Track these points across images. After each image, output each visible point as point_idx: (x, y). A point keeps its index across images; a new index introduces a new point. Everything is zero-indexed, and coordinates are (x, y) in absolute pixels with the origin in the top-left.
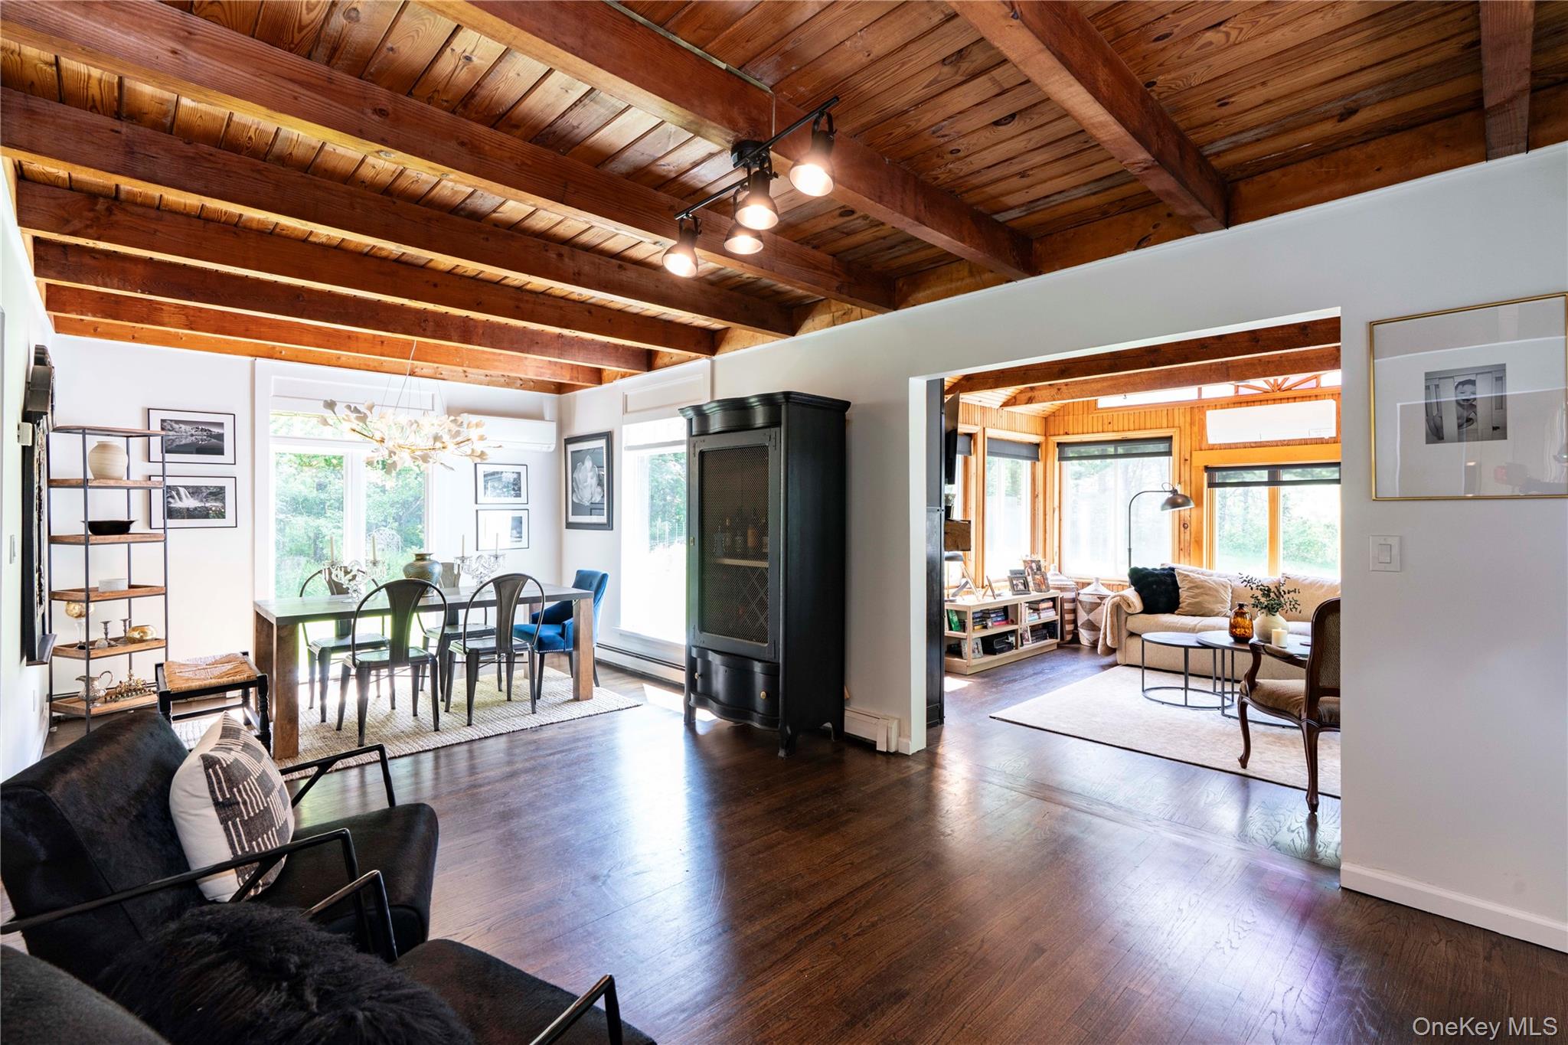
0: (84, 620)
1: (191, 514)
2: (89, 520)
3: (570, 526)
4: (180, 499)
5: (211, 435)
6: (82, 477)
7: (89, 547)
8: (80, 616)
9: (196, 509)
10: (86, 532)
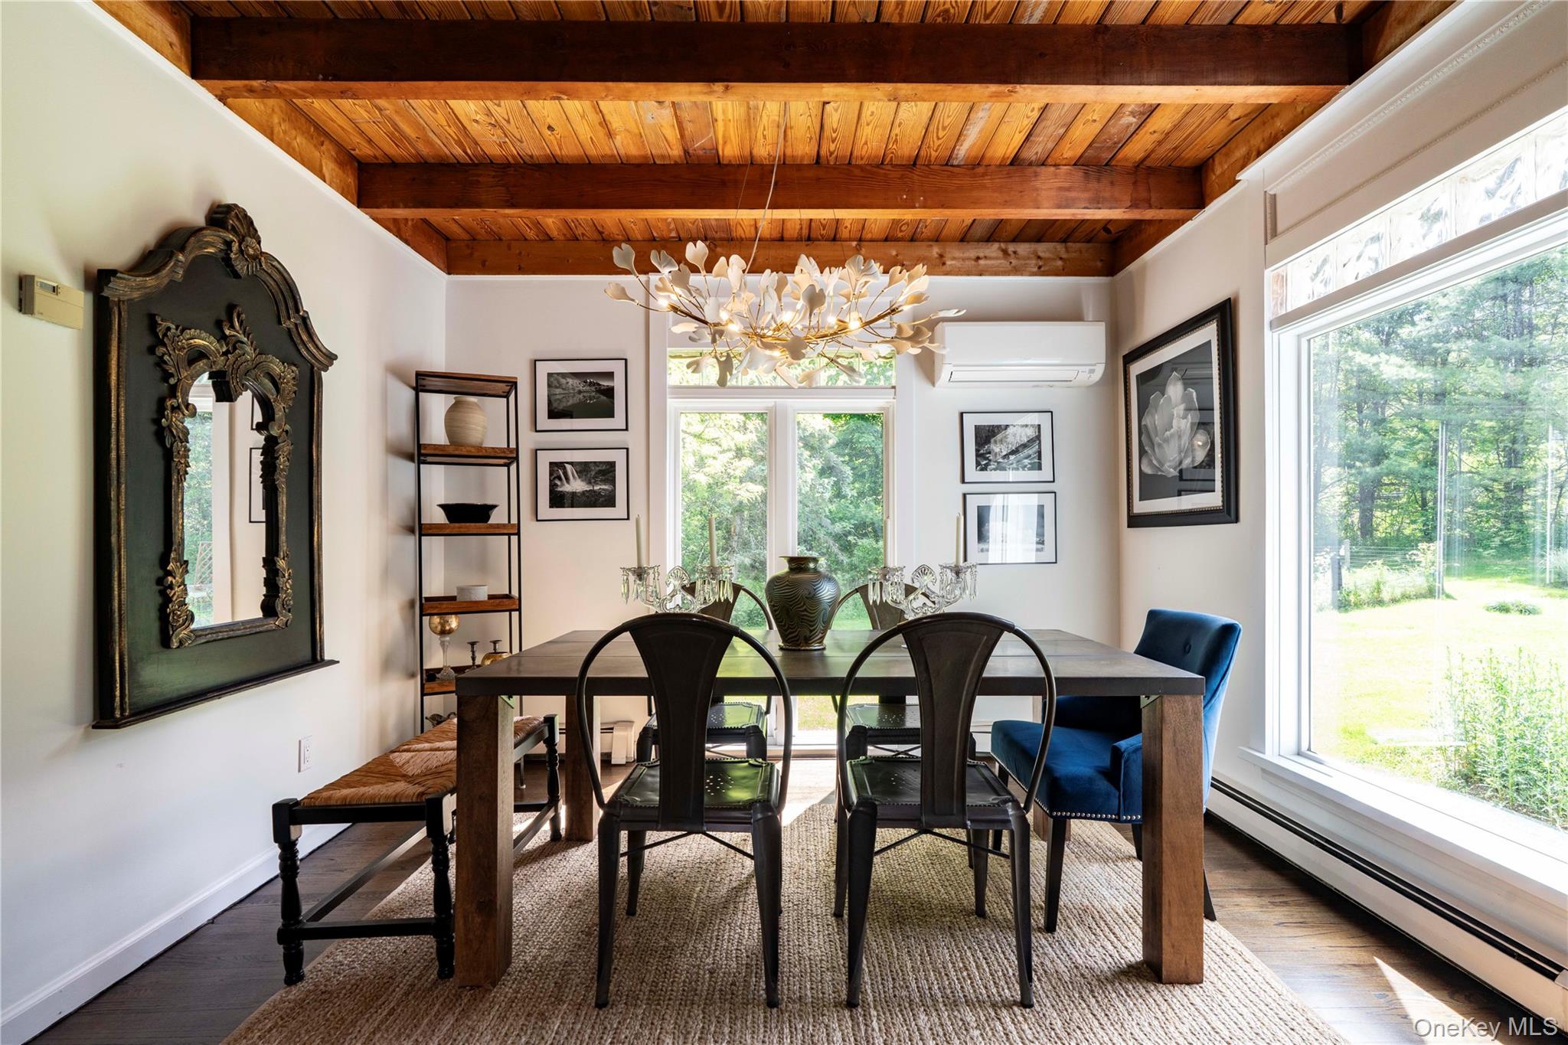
1: (579, 501)
2: (452, 503)
3: (1137, 521)
4: (568, 480)
5: (601, 391)
8: (442, 633)
9: (584, 493)
10: (448, 519)
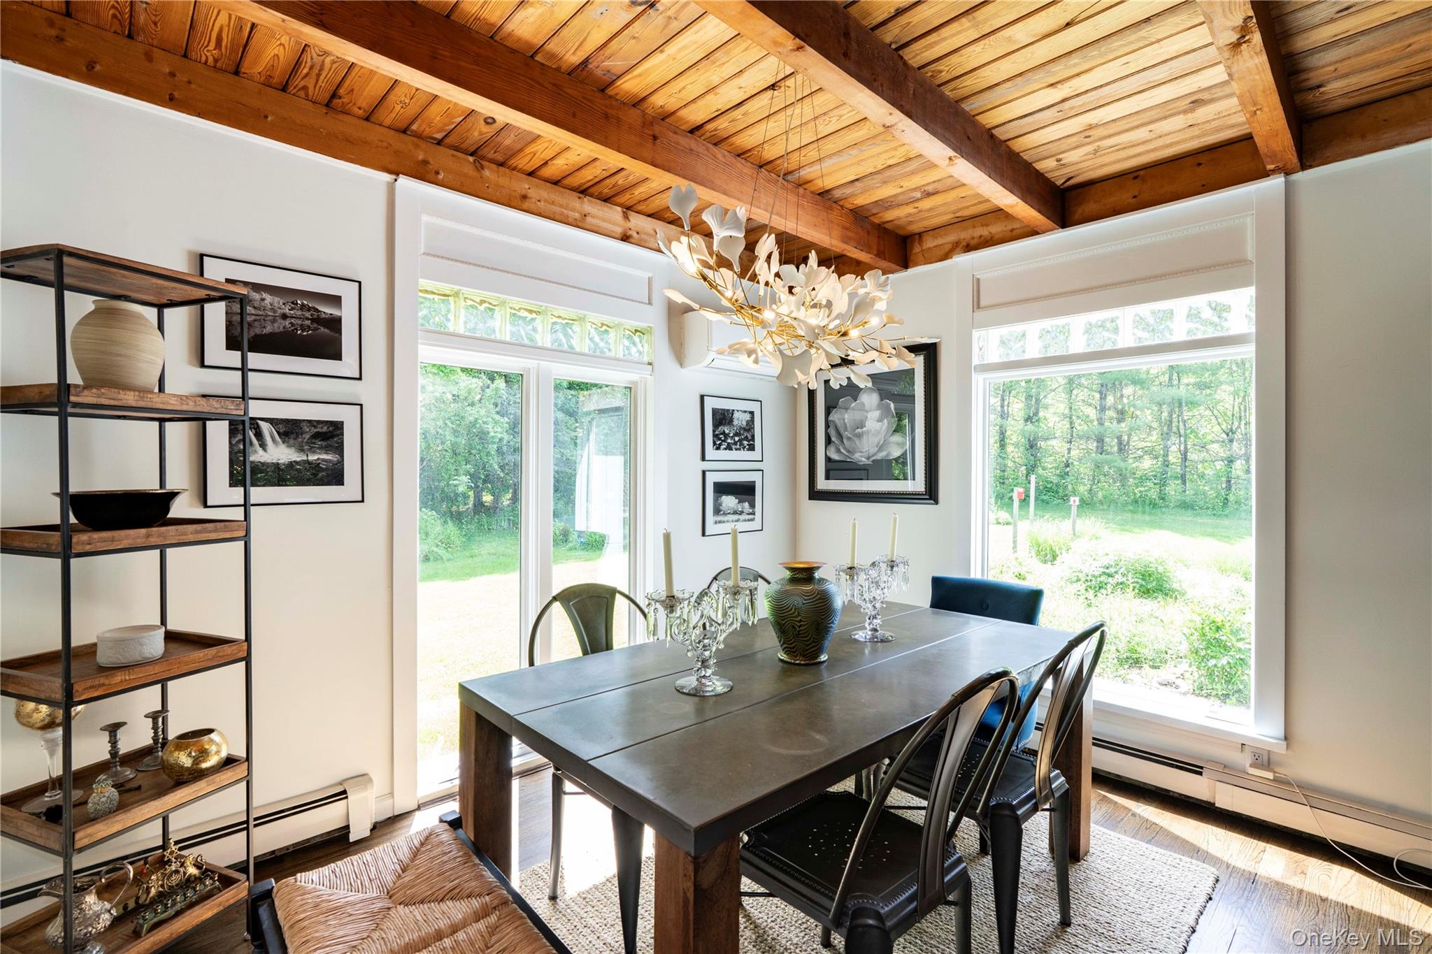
0: (59, 732)
1: (280, 476)
2: (74, 488)
3: (815, 495)
4: (263, 446)
5: (319, 320)
6: (54, 380)
7: (73, 561)
8: (49, 725)
9: (291, 465)
10: (64, 516)
